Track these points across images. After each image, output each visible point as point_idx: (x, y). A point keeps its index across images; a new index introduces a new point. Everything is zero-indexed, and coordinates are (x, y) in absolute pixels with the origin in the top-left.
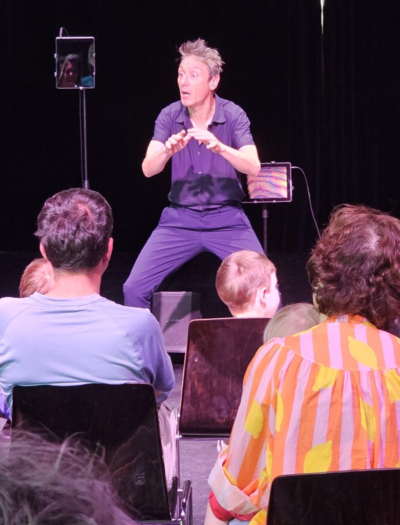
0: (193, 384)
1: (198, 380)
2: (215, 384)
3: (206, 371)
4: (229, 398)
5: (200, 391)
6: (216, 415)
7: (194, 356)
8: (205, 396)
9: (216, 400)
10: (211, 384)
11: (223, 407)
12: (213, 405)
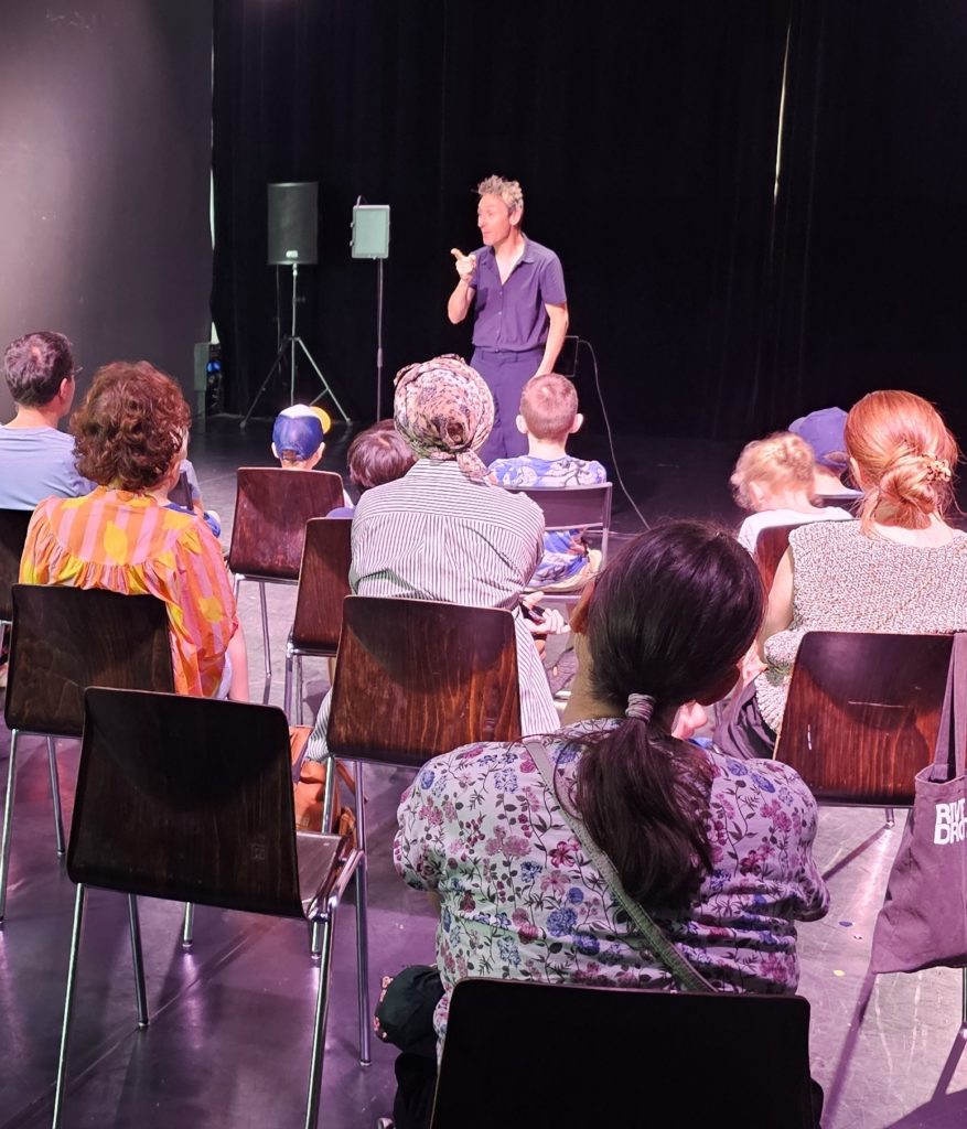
0: (242, 528)
1: (247, 525)
2: (261, 529)
3: (253, 517)
4: (273, 544)
5: (248, 535)
6: (260, 559)
7: (245, 502)
8: (252, 540)
9: (261, 545)
10: (257, 529)
11: (267, 551)
12: (259, 550)
